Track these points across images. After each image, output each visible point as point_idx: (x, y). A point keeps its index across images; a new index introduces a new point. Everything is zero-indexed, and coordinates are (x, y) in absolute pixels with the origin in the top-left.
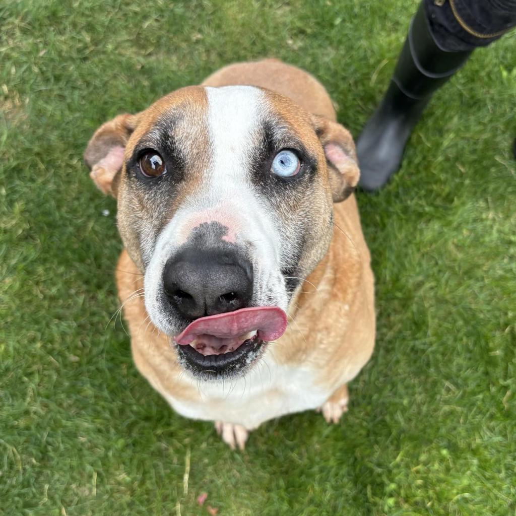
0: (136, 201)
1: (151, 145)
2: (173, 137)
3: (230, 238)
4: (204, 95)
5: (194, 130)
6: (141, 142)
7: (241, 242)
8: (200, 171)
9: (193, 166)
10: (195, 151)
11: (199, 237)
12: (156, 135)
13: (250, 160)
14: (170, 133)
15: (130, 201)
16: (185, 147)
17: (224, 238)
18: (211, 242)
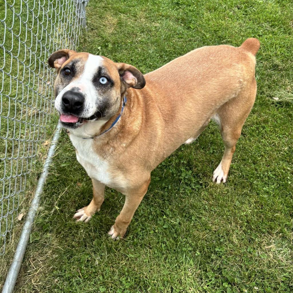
0: (60, 80)
1: (68, 67)
2: (75, 66)
3: (81, 91)
4: (88, 56)
5: (81, 65)
6: (66, 65)
7: (83, 93)
8: (79, 75)
9: (78, 74)
10: (80, 70)
11: (73, 89)
12: (71, 64)
13: (93, 76)
14: (75, 64)
15: (59, 80)
16: (78, 69)
17: (79, 91)
18: (76, 91)
